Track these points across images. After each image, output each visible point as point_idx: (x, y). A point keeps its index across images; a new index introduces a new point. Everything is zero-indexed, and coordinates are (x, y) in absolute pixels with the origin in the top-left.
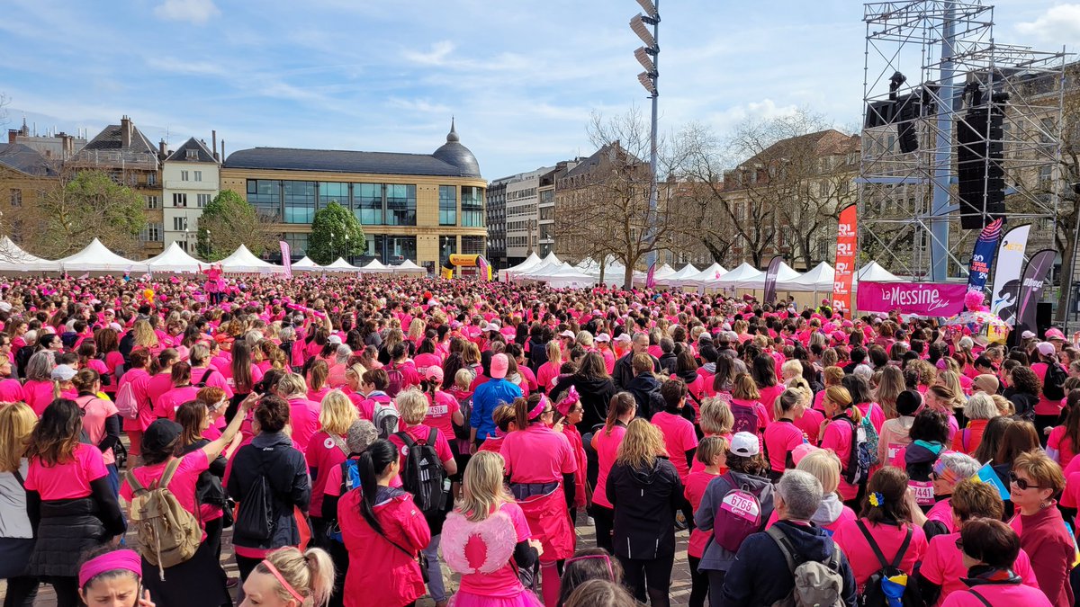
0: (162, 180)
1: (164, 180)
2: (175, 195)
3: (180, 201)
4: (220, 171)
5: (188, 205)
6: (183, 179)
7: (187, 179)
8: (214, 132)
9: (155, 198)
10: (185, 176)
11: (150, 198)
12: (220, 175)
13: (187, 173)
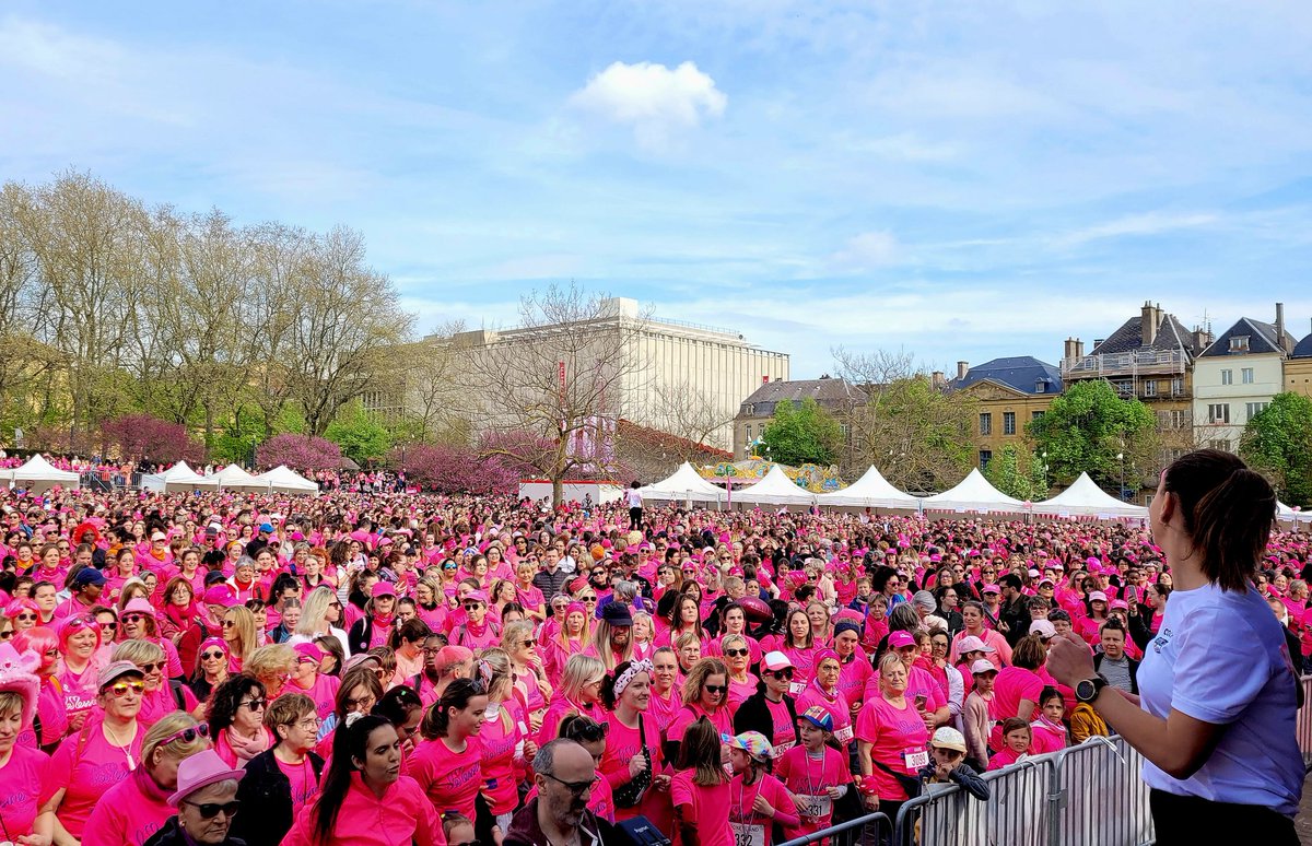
0: (1191, 387)
1: (1194, 387)
2: (1211, 407)
3: (1219, 416)
4: (1283, 365)
5: (1231, 421)
6: (1224, 383)
7: (1230, 383)
8: (1278, 306)
9: (1182, 413)
10: (1227, 377)
11: (1175, 414)
12: (1283, 370)
13: (1230, 372)
